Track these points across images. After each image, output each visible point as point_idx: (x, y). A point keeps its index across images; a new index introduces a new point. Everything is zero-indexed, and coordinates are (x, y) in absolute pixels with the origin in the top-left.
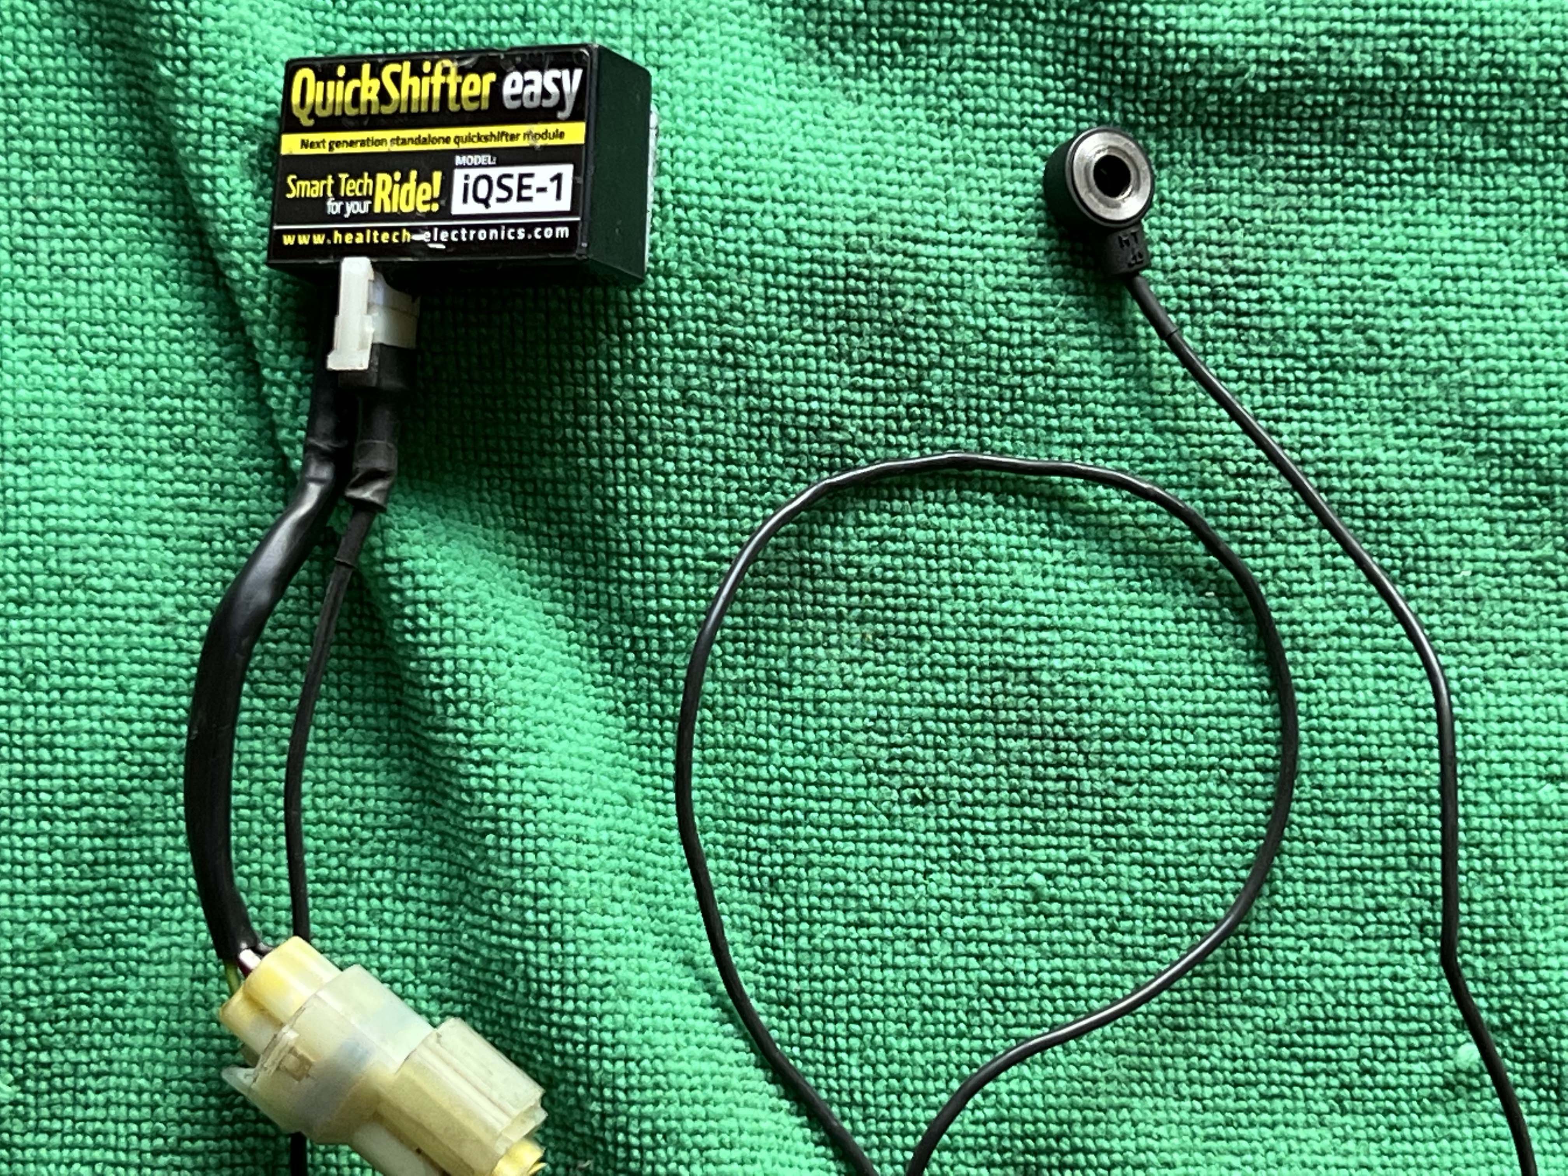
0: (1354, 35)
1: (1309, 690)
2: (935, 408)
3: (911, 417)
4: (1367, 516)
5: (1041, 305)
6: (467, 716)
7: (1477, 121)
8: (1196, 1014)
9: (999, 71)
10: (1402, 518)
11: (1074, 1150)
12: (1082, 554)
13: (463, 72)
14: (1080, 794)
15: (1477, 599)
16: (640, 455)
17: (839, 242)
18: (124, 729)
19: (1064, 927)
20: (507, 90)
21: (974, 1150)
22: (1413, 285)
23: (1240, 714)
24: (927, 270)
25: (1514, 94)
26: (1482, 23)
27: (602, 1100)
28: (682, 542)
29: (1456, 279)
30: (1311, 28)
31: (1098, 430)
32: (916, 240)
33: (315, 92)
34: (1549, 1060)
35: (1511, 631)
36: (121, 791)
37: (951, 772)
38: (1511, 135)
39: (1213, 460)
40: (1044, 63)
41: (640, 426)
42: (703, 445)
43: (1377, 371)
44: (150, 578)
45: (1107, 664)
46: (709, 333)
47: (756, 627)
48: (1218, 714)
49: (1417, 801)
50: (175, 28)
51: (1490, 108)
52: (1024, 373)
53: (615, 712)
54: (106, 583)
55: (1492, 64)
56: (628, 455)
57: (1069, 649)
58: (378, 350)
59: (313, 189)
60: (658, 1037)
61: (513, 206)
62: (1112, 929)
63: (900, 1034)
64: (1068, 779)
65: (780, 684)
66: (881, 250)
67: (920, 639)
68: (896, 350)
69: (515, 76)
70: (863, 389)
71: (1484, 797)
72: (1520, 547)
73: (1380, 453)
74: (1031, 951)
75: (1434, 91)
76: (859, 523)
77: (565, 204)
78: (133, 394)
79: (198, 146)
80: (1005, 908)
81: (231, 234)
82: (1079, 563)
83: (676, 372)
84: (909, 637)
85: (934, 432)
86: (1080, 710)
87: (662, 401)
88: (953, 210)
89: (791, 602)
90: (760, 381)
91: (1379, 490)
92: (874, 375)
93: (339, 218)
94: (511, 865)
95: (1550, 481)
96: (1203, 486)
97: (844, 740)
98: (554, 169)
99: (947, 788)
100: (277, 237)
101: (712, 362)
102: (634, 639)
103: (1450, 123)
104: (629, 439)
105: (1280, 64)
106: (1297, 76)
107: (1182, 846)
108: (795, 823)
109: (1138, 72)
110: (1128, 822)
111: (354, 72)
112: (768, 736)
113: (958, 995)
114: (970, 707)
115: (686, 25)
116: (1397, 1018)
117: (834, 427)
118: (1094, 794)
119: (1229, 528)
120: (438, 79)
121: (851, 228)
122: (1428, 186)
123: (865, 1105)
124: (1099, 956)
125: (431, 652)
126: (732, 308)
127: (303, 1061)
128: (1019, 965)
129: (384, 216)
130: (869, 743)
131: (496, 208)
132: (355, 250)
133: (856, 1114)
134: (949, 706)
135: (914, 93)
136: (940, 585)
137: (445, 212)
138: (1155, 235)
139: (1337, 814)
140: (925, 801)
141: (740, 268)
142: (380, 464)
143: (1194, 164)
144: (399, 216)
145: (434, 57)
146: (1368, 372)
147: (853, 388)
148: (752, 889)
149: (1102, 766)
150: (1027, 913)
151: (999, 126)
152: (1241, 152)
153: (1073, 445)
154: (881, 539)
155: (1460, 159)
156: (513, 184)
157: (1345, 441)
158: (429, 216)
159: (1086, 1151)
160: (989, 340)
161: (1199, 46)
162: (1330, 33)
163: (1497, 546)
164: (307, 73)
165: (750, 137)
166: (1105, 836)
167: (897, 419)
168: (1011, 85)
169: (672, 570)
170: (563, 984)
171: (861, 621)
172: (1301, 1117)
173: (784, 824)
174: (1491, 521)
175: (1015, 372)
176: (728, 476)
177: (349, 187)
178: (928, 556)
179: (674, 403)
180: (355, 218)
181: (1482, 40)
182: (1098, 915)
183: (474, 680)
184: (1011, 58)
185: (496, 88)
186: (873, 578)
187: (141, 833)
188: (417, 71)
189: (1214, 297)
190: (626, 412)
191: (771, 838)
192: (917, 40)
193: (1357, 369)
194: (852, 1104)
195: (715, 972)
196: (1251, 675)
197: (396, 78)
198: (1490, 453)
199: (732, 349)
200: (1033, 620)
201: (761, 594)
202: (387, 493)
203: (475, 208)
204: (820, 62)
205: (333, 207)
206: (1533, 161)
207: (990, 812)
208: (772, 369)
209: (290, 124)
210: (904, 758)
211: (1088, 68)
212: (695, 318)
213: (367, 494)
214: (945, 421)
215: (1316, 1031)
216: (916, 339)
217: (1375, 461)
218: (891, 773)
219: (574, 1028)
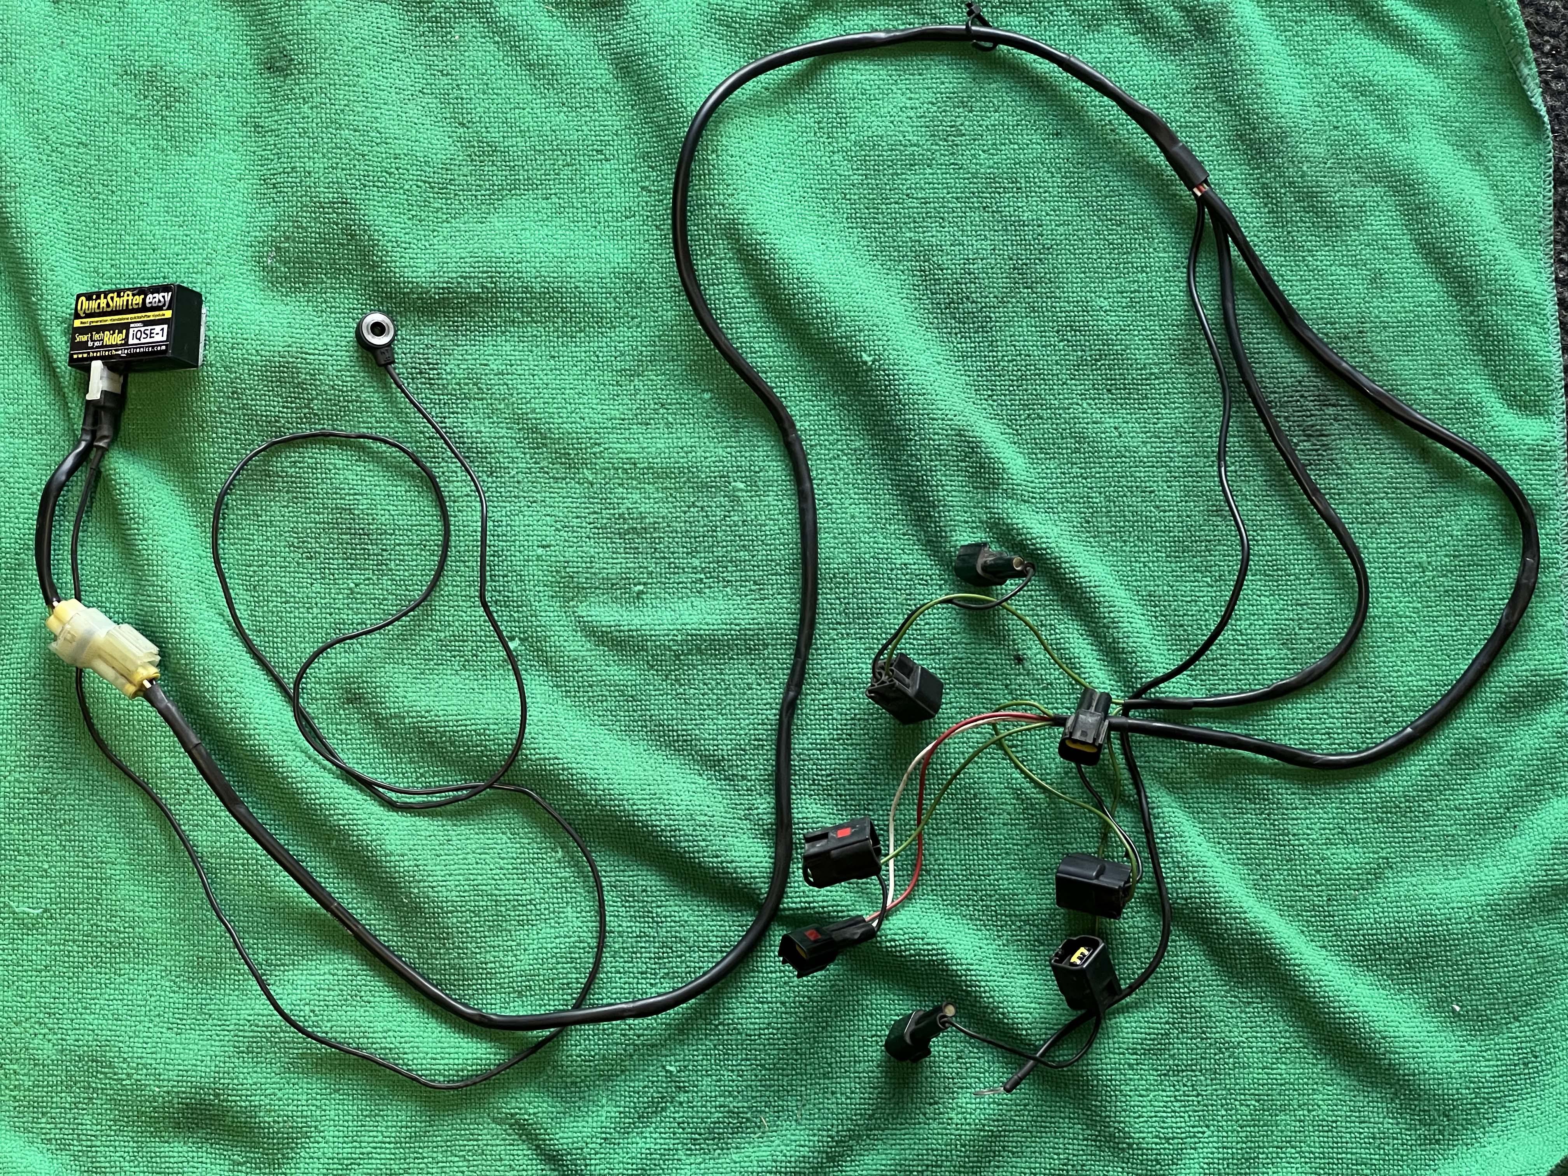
0: (470, 278)
1: (455, 516)
2: (315, 414)
3: (306, 418)
4: (478, 452)
5: (354, 377)
6: (138, 524)
7: (518, 308)
8: (411, 635)
9: (340, 293)
10: (490, 453)
11: (363, 682)
12: (371, 467)
13: (134, 295)
14: (369, 555)
15: (518, 482)
16: (203, 431)
17: (276, 354)
18: (17, 531)
19: (363, 603)
20: (148, 301)
21: (328, 684)
22: (495, 368)
23: (429, 525)
24: (311, 364)
25: (532, 298)
26: (518, 272)
27: (186, 659)
28: (220, 463)
29: (511, 365)
30: (454, 275)
31: (377, 422)
32: (306, 353)
33: (86, 304)
34: (542, 651)
35: (530, 494)
36: (16, 554)
37: (321, 547)
38: (532, 313)
39: (421, 432)
40: (357, 290)
41: (203, 421)
42: (226, 428)
43: (482, 399)
44: (28, 478)
45: (379, 507)
46: (228, 387)
47: (249, 495)
48: (420, 525)
49: (494, 556)
50: (37, 284)
51: (523, 303)
52: (348, 401)
53: (197, 526)
54: (12, 480)
55: (522, 287)
56: (199, 431)
57: (365, 502)
58: (104, 393)
59: (84, 338)
60: (206, 637)
61: (148, 340)
62: (380, 604)
63: (301, 642)
64: (364, 549)
65: (258, 516)
66: (292, 357)
67: (310, 499)
68: (299, 393)
69: (150, 296)
70: (287, 408)
71: (518, 554)
72: (535, 463)
73: (483, 429)
74: (350, 612)
75: (502, 297)
76: (287, 457)
77: (165, 338)
78: (23, 414)
79: (46, 325)
80: (341, 596)
81: (57, 355)
82: (369, 471)
83: (215, 401)
84: (306, 498)
85: (315, 424)
86: (369, 524)
87: (210, 411)
88: (321, 343)
89: (261, 486)
90: (247, 404)
91: (482, 443)
92: (291, 403)
93: (92, 348)
94: (153, 576)
95: (545, 438)
96: (416, 442)
97: (281, 535)
98: (161, 327)
99: (319, 553)
100: (71, 356)
101: (229, 397)
102: (204, 500)
103: (509, 308)
104: (199, 426)
105: (443, 288)
106: (449, 293)
107: (406, 573)
108: (262, 566)
109: (391, 293)
110: (386, 565)
111: (98, 297)
112: (253, 535)
113: (322, 628)
114: (328, 523)
115: (221, 278)
116: (486, 636)
117: (276, 421)
118: (374, 555)
119: (426, 458)
120: (125, 298)
121: (280, 349)
122: (501, 332)
123: (288, 667)
124: (375, 614)
125: (125, 501)
126: (236, 378)
127: (73, 636)
128: (345, 617)
129: (107, 346)
130: (290, 536)
131: (143, 341)
132: (96, 358)
133: (285, 671)
134: (320, 523)
135: (308, 301)
136: (317, 479)
137: (126, 344)
138: (400, 351)
139: (464, 562)
140: (311, 558)
141: (239, 364)
142: (106, 433)
143: (414, 326)
144: (112, 346)
145: (125, 290)
146: (479, 400)
147: (283, 407)
148: (247, 590)
149: (377, 544)
150: (348, 598)
151: (340, 313)
152: (432, 321)
153: (368, 428)
154: (295, 462)
155: (513, 322)
156: (148, 332)
157: (470, 425)
158: (122, 345)
159: (367, 682)
160: (335, 389)
161: (412, 283)
162: (462, 277)
163: (527, 463)
164: (83, 298)
165: (244, 317)
166: (378, 570)
167: (301, 418)
168: (345, 298)
169: (216, 474)
170: (171, 618)
171: (287, 492)
172: (449, 672)
173: (258, 566)
174: (525, 454)
175: (345, 401)
176: (236, 439)
177: (96, 336)
178: (312, 468)
179: (215, 412)
180: (97, 347)
181: (519, 278)
182: (375, 599)
183: (141, 511)
184: (344, 288)
185: (144, 300)
186: (292, 477)
187: (24, 569)
188: (119, 296)
189: (421, 373)
190: (198, 416)
191: (254, 572)
192: (309, 283)
193: (475, 399)
194: (283, 667)
195: (231, 618)
196: (434, 511)
197: (112, 298)
198: (523, 428)
199: (236, 392)
200: (352, 492)
201: (250, 483)
202: (109, 444)
203: (136, 341)
204: (272, 291)
205: (90, 344)
206: (541, 322)
207: (335, 562)
208: (252, 400)
209: (77, 316)
210: (303, 542)
211: (373, 291)
212: (222, 382)
213: (101, 444)
214: (319, 419)
215: (456, 641)
216: (307, 389)
217: (480, 432)
218: (298, 548)
219: (175, 633)
